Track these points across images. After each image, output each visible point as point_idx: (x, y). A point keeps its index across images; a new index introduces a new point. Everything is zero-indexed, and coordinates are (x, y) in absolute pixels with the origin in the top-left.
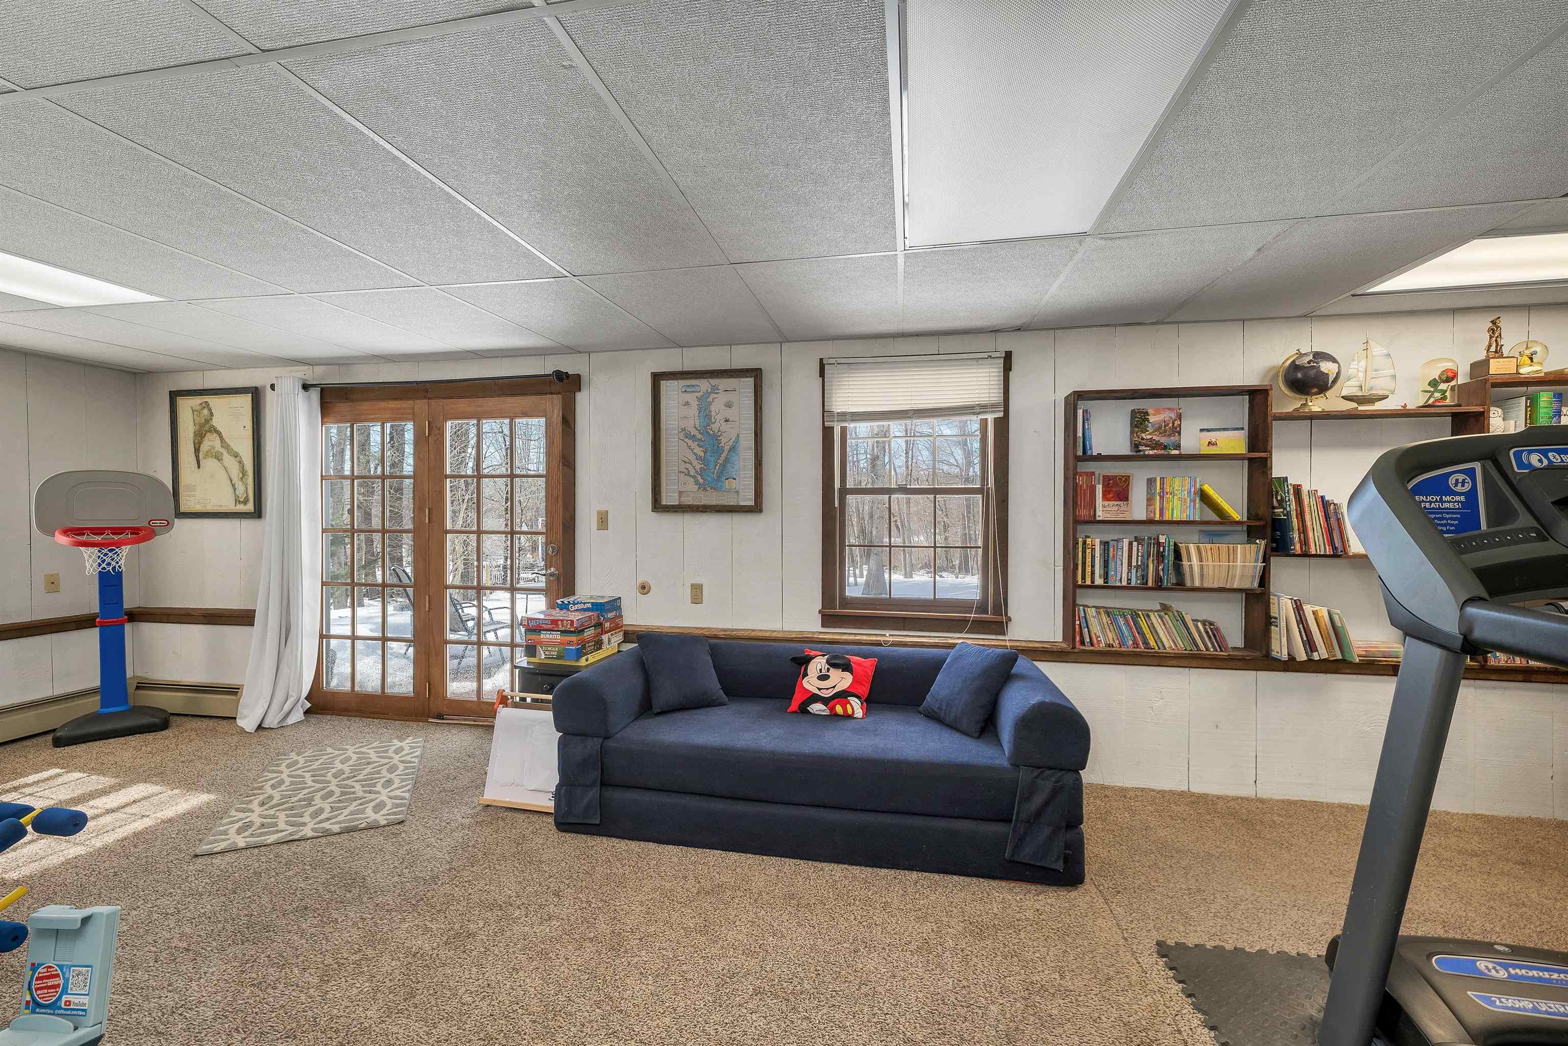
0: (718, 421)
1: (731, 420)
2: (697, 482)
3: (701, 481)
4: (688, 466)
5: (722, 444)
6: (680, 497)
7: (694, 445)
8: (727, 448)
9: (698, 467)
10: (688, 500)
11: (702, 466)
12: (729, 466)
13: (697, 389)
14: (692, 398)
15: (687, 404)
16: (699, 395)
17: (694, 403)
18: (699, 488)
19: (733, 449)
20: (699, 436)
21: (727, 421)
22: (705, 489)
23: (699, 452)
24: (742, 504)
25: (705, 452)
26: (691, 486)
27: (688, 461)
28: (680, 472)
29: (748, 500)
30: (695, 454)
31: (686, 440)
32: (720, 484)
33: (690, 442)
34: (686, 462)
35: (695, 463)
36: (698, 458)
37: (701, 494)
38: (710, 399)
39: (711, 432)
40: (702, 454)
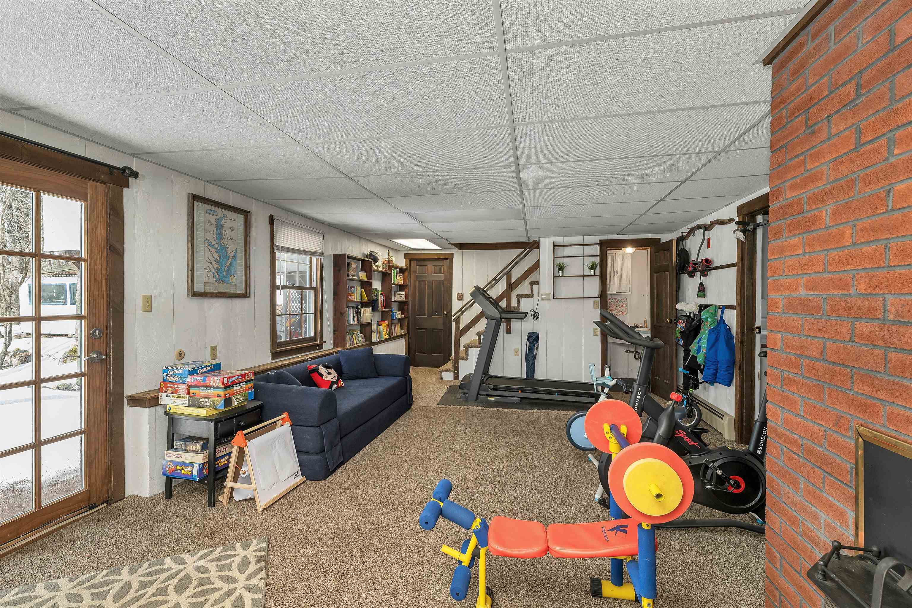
0: (226, 238)
1: (233, 239)
2: (215, 277)
3: (217, 276)
4: (210, 265)
5: (228, 254)
6: (205, 286)
7: (214, 251)
8: (231, 256)
9: (216, 266)
10: (209, 289)
11: (218, 266)
12: (232, 269)
13: (216, 214)
14: (213, 219)
15: (209, 222)
16: (217, 218)
17: (214, 222)
18: (216, 281)
19: (234, 257)
20: (216, 246)
21: (231, 239)
22: (219, 282)
23: (216, 256)
24: (238, 292)
25: (220, 257)
26: (212, 280)
27: (210, 262)
28: (205, 269)
29: (241, 291)
30: (214, 257)
31: (209, 247)
32: (227, 279)
33: (211, 249)
34: (208, 262)
35: (214, 263)
36: (216, 260)
37: (217, 285)
38: (222, 223)
39: (223, 245)
40: (218, 258)
